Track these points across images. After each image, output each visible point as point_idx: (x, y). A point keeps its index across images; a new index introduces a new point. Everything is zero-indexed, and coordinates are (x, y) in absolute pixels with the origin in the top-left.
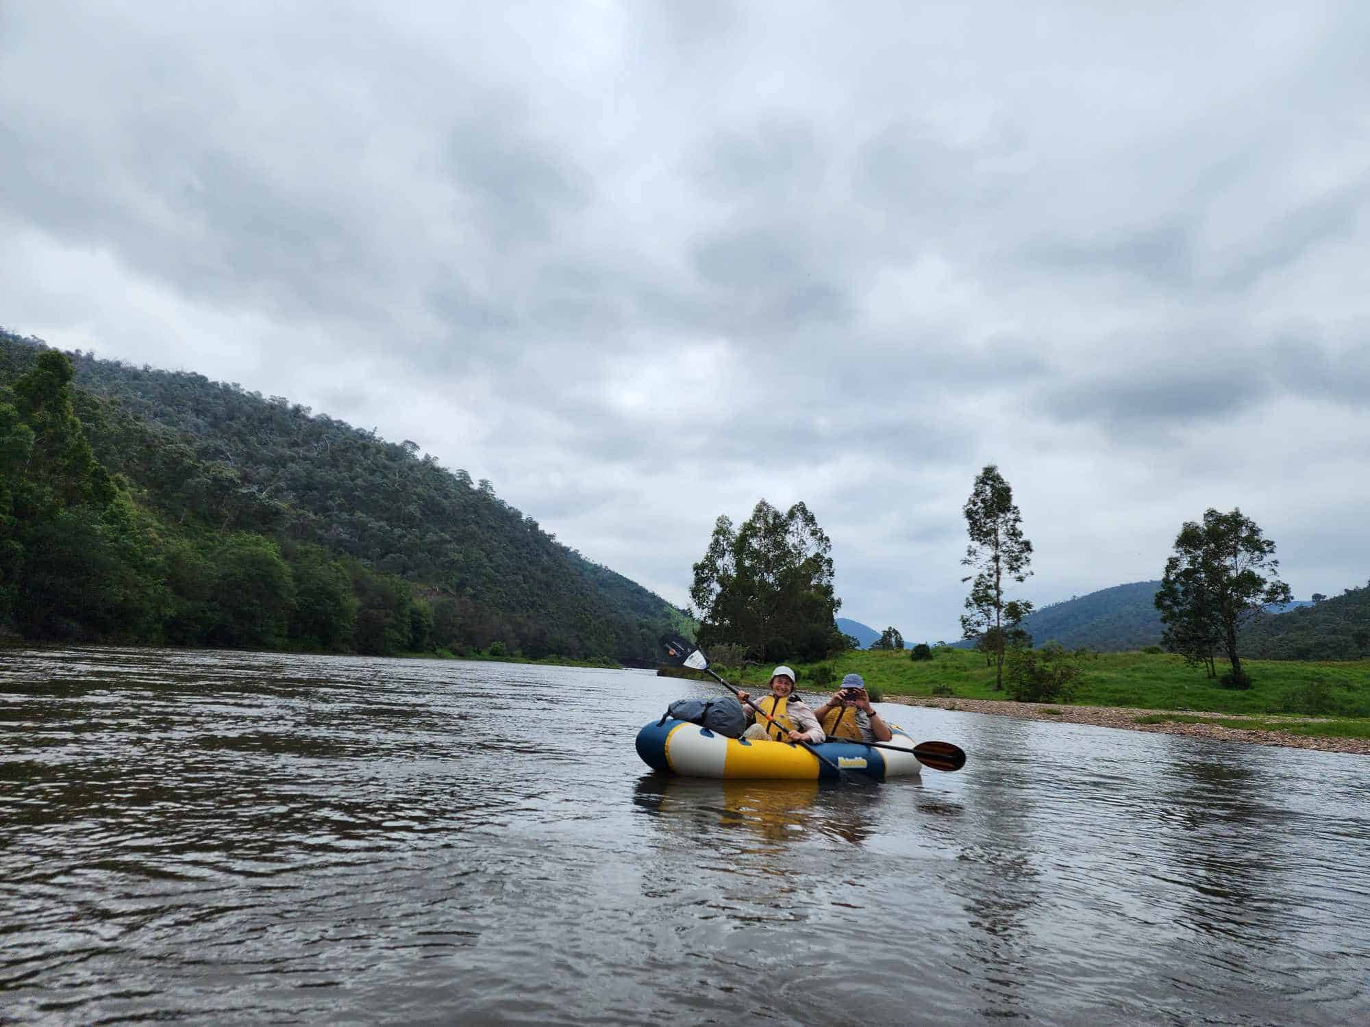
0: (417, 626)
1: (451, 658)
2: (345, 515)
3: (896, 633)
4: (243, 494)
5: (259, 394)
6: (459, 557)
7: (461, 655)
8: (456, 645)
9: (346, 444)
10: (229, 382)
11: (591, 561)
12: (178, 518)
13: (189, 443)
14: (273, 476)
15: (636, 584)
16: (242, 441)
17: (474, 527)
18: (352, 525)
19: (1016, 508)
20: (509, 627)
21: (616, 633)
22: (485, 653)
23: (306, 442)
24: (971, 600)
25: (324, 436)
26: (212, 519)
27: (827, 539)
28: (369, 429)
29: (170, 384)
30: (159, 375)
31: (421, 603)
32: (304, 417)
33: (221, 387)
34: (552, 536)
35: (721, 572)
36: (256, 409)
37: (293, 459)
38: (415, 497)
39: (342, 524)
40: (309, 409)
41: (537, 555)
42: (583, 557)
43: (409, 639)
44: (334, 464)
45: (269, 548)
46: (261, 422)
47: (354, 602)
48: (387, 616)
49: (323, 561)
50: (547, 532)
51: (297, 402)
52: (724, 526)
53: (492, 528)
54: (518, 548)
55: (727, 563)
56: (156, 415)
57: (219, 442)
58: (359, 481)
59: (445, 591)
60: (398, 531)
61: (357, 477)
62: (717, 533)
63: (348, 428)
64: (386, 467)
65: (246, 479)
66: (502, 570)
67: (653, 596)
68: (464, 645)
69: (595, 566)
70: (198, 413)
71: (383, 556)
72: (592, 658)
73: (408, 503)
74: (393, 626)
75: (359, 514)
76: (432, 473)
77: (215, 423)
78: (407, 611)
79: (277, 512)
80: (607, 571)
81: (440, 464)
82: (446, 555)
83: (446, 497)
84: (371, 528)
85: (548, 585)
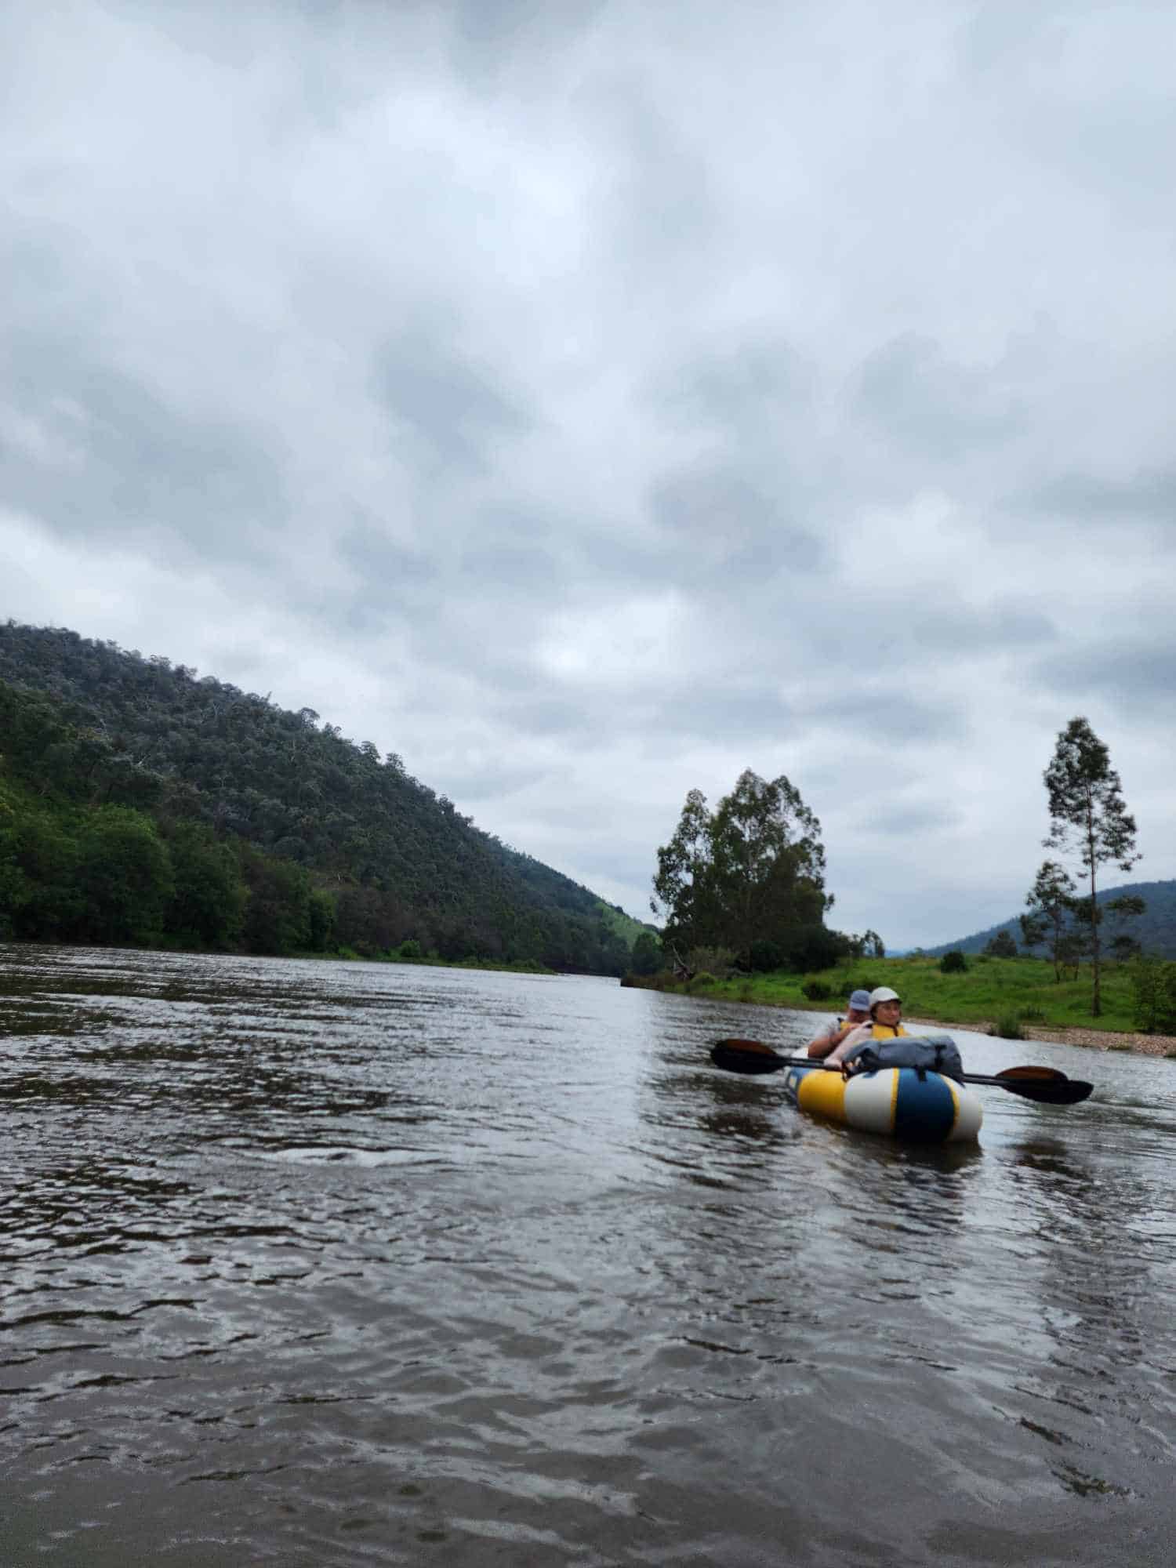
0: (316, 922)
1: (357, 960)
2: (233, 792)
3: (876, 937)
4: (115, 763)
5: (137, 653)
6: (362, 841)
7: (367, 956)
8: (361, 943)
9: (235, 710)
10: (104, 639)
11: (512, 849)
12: (38, 790)
13: (55, 703)
14: (152, 746)
15: (564, 877)
16: (117, 706)
17: (381, 808)
18: (240, 803)
19: (1113, 773)
20: (421, 924)
21: (543, 933)
22: (395, 954)
23: (190, 708)
24: (1034, 895)
25: (211, 701)
26: (79, 792)
27: (816, 821)
28: (262, 694)
29: (38, 639)
30: (25, 631)
31: (321, 893)
32: (188, 679)
33: (94, 645)
34: (469, 820)
35: (692, 859)
36: (133, 669)
37: (174, 727)
38: (314, 772)
39: (231, 801)
40: (194, 671)
41: (453, 841)
42: (503, 845)
43: (307, 935)
44: (222, 733)
45: (143, 825)
46: (140, 683)
47: (243, 891)
48: (283, 908)
49: (208, 842)
50: (464, 815)
51: (180, 663)
52: (697, 803)
53: (403, 808)
54: (430, 832)
55: (700, 847)
56: (20, 676)
57: (93, 708)
58: (251, 752)
59: (347, 880)
60: (294, 811)
61: (249, 748)
62: (688, 810)
63: (239, 693)
64: (280, 736)
65: (120, 746)
66: (413, 857)
67: (583, 889)
68: (371, 943)
69: (518, 854)
70: (68, 674)
71: (276, 840)
72: (519, 961)
73: (305, 778)
74: (289, 921)
75: (249, 790)
76: (332, 744)
77: (88, 683)
78: (305, 902)
79: (155, 785)
80: (531, 861)
81: (343, 735)
82: (350, 840)
83: (350, 771)
84: (264, 806)
85: (465, 876)
